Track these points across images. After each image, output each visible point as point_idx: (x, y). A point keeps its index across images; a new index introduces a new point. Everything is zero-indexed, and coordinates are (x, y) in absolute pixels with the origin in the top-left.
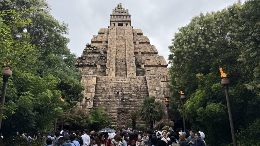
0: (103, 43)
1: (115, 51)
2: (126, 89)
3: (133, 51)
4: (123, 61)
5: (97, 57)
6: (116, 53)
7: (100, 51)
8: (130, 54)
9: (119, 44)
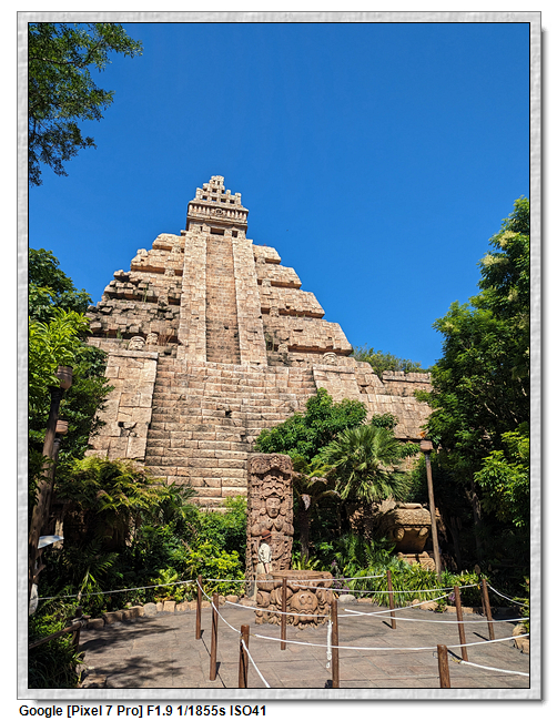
0: (167, 272)
1: (205, 296)
2: (254, 403)
3: (256, 304)
4: (227, 328)
5: (148, 311)
6: (208, 304)
7: (157, 294)
8: (247, 309)
9: (215, 281)
